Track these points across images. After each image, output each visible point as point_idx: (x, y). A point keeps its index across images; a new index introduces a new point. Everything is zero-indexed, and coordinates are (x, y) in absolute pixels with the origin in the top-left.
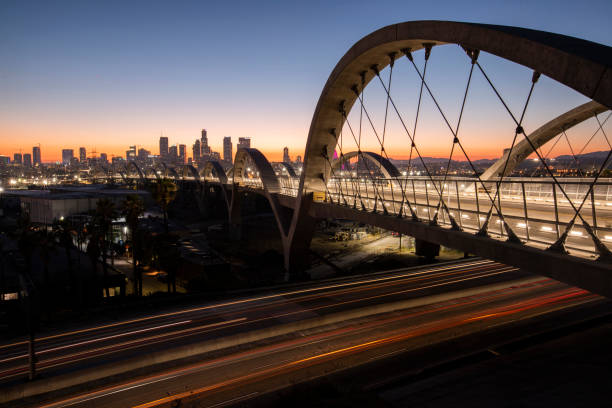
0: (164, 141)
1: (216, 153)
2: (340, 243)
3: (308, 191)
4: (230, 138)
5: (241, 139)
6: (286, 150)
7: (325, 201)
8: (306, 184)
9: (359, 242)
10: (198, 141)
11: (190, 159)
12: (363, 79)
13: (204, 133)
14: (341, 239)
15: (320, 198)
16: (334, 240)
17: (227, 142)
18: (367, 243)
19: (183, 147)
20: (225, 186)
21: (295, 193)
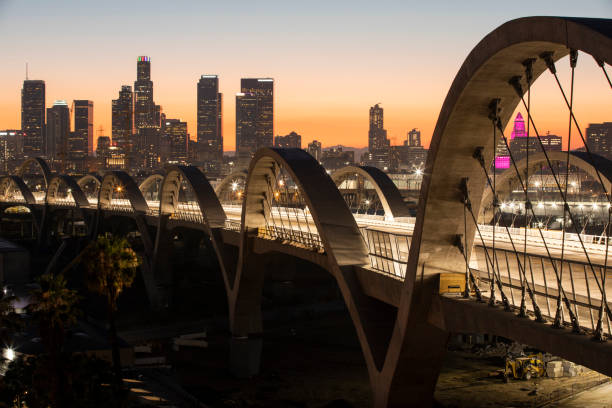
0: (33, 92)
1: (175, 123)
2: (518, 385)
3: (428, 272)
4: (215, 80)
5: (247, 84)
6: (376, 112)
7: (465, 294)
8: (424, 256)
9: (567, 383)
10: (125, 91)
11: (102, 139)
12: (528, 71)
13: (144, 67)
14: (520, 374)
15: (453, 288)
16: (502, 378)
17: (208, 90)
18: (589, 386)
19: (84, 108)
20: (219, 233)
21: (400, 271)
